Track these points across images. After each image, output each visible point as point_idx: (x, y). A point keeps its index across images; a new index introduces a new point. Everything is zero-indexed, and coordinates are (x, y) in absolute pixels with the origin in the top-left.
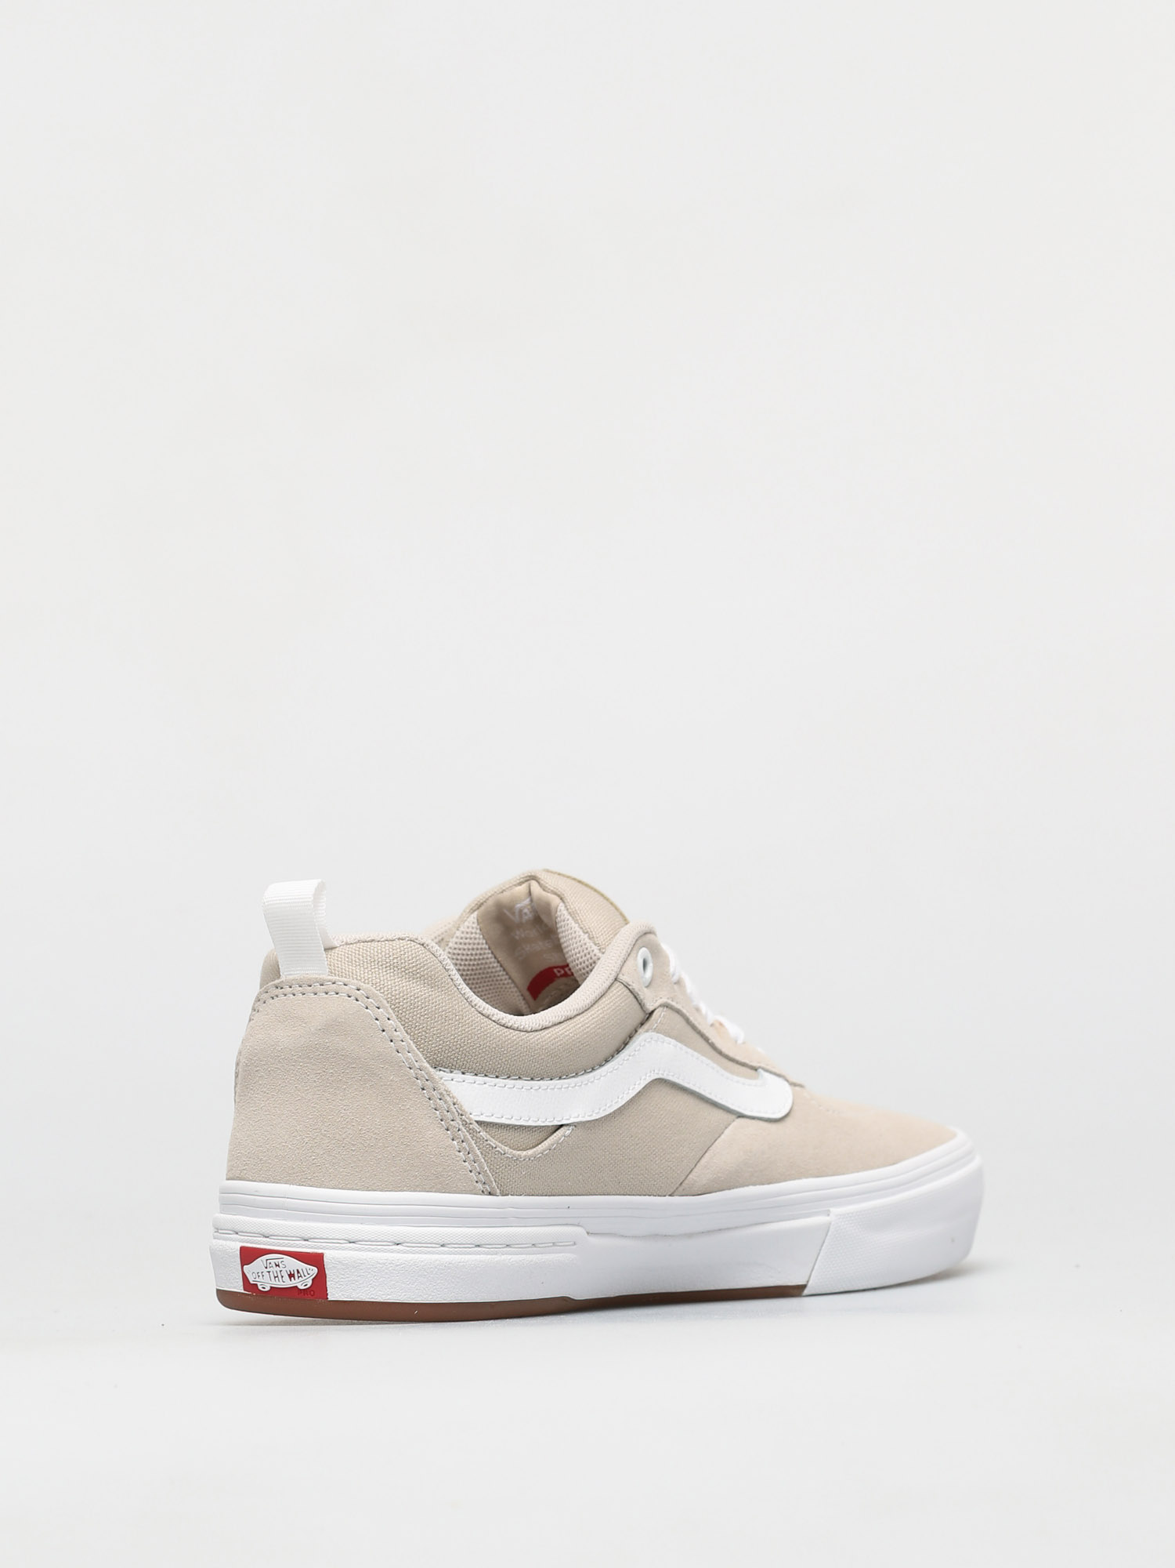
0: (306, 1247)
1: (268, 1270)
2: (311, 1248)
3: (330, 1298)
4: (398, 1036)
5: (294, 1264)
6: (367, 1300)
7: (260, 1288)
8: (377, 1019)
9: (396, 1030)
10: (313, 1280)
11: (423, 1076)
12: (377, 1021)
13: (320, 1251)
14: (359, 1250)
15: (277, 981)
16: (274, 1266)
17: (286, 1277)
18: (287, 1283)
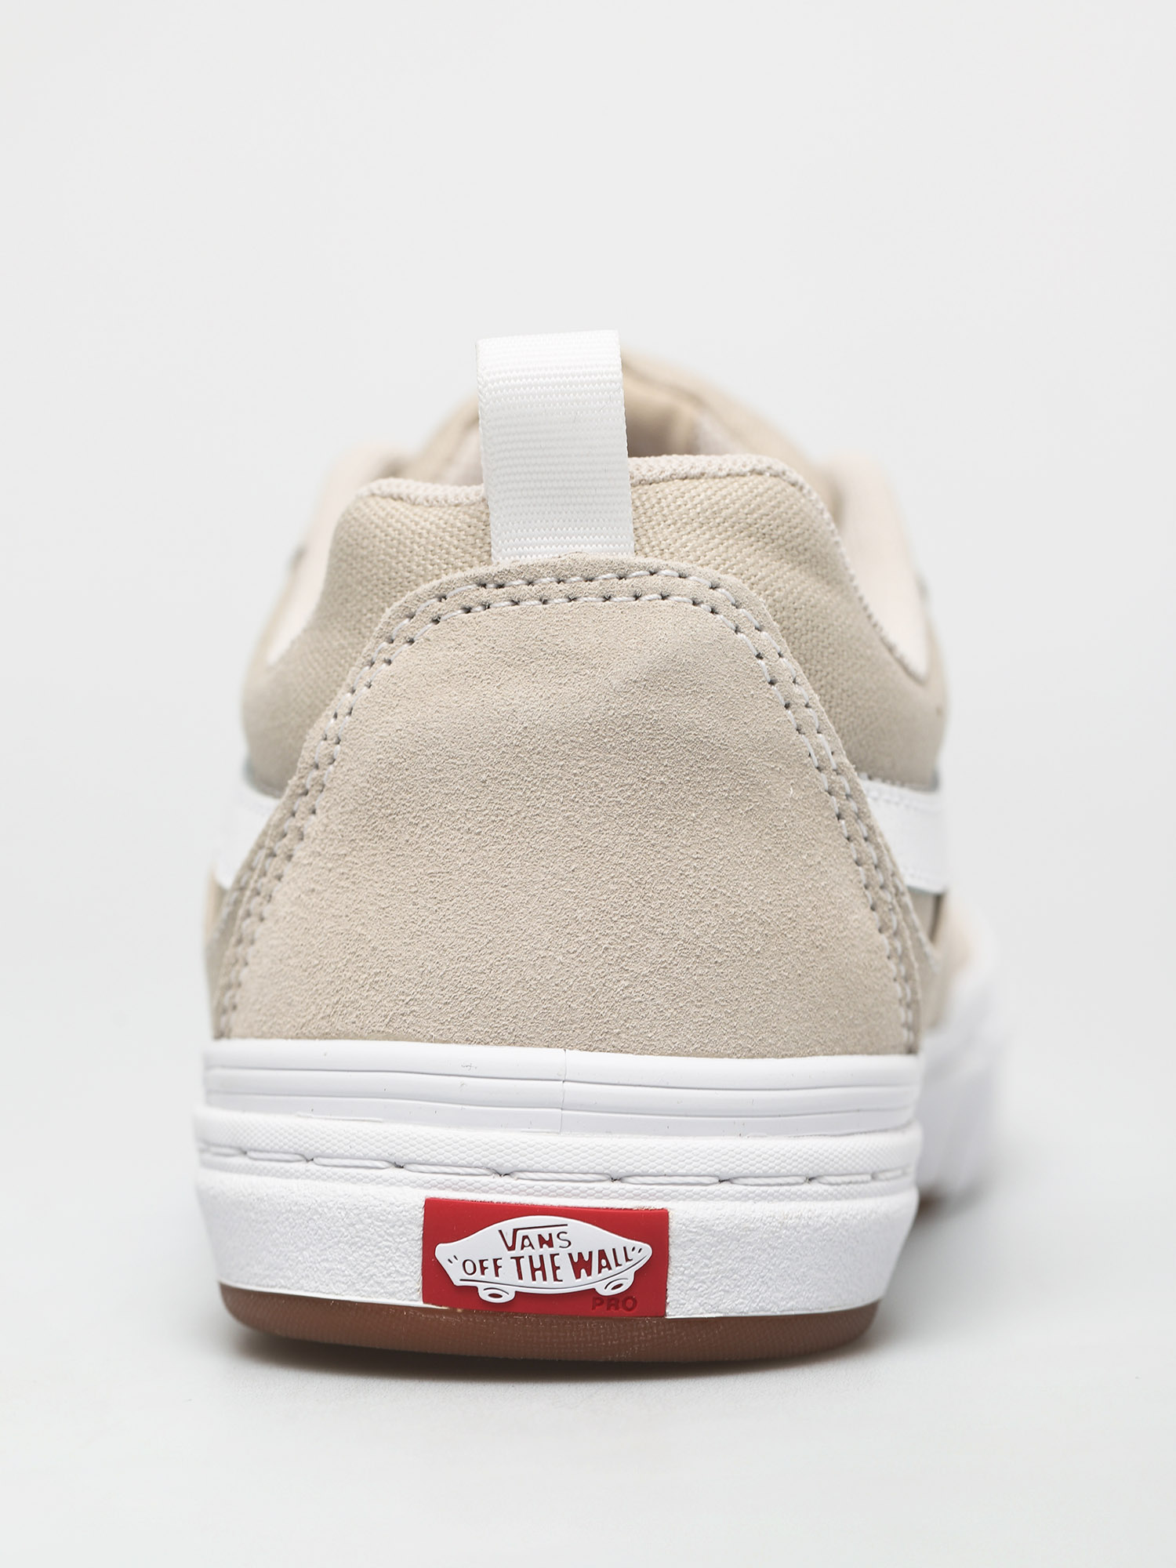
0: (621, 1196)
1: (517, 1252)
2: (636, 1196)
3: (672, 1313)
4: (801, 696)
5: (589, 1238)
6: (751, 1314)
7: (484, 1295)
8: (759, 656)
9: (794, 682)
10: (636, 1273)
11: (842, 788)
12: (759, 661)
13: (657, 1205)
14: (745, 1198)
15: (480, 571)
16: (536, 1243)
17: (566, 1270)
18: (569, 1283)
